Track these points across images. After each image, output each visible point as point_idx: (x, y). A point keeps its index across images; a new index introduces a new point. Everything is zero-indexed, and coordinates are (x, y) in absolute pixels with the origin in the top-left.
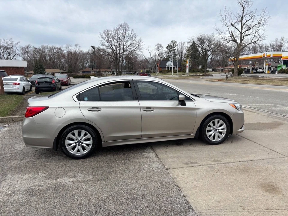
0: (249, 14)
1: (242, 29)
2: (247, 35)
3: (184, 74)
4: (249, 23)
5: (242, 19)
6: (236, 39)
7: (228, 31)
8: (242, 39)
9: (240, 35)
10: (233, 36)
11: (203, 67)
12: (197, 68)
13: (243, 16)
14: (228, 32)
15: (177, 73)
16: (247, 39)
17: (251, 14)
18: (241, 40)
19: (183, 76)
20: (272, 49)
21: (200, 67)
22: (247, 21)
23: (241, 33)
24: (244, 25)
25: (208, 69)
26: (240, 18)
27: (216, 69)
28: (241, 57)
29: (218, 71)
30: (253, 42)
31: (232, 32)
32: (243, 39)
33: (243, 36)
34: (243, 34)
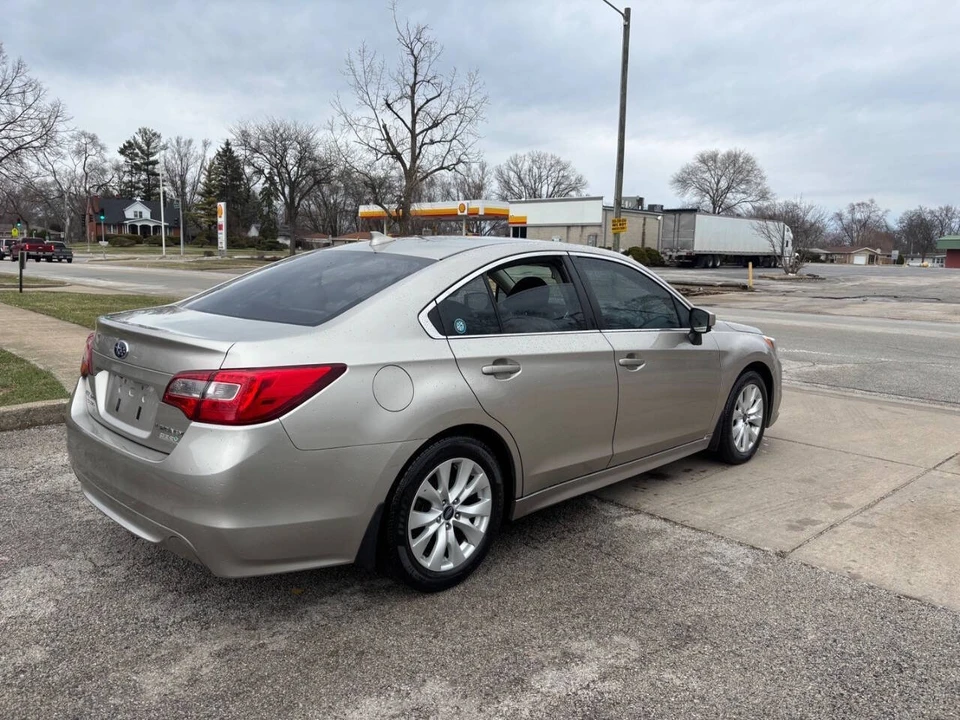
0: (432, 81)
1: (414, 122)
2: (432, 142)
3: (209, 254)
4: (434, 107)
5: (413, 92)
6: (399, 149)
7: (375, 122)
8: (418, 151)
9: (410, 140)
10: (389, 139)
11: (262, 232)
12: (243, 234)
13: (415, 84)
14: (374, 124)
15: (182, 248)
16: (430, 156)
17: (436, 81)
18: (415, 158)
19: (206, 258)
20: (460, 194)
21: (254, 232)
22: (428, 101)
23: (412, 131)
24: (419, 110)
25: (281, 240)
26: (408, 90)
27: (308, 240)
28: (416, 207)
29: (315, 246)
30: (446, 165)
31: (385, 126)
32: (419, 154)
33: (418, 145)
34: (420, 138)
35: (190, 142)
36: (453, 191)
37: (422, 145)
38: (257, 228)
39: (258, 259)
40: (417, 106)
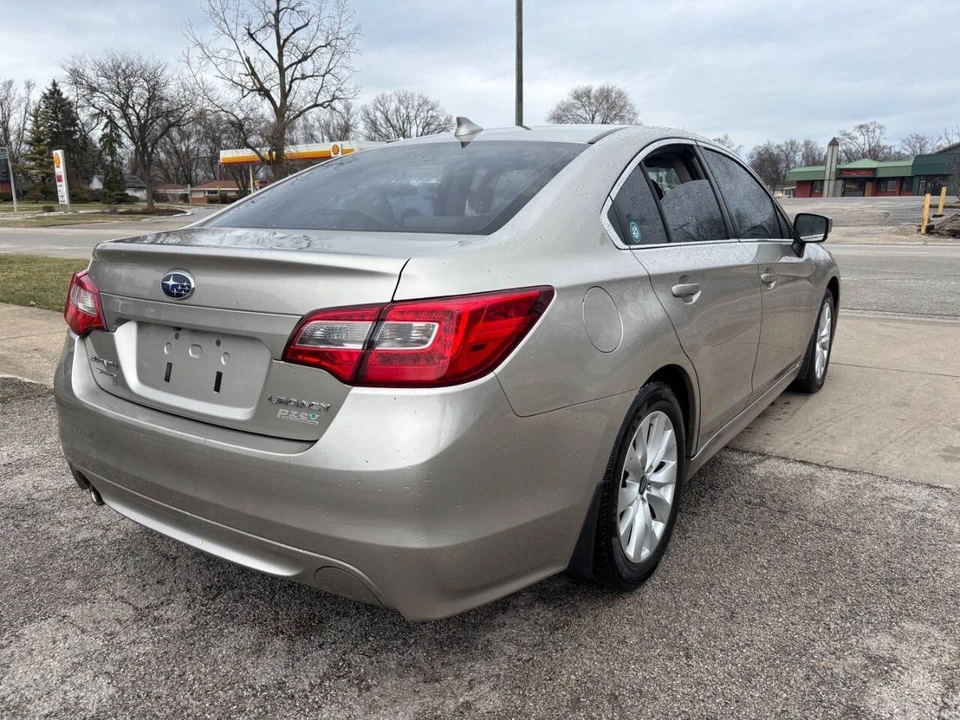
0: (297, 9)
1: (281, 54)
2: (304, 77)
3: (50, 210)
4: (301, 38)
5: (277, 21)
6: (267, 85)
7: (237, 54)
8: (287, 87)
9: (278, 74)
10: (254, 74)
11: (106, 184)
12: (85, 187)
13: (278, 11)
14: (236, 57)
15: (15, 204)
16: (302, 92)
17: (301, 8)
18: (285, 95)
19: (46, 214)
21: (96, 184)
22: (295, 31)
23: (280, 65)
24: (286, 40)
25: (130, 192)
26: (271, 18)
27: (161, 191)
29: (170, 198)
30: (320, 101)
31: (248, 60)
32: (290, 90)
33: (288, 79)
34: (289, 73)
35: (10, 83)
36: (317, 133)
37: (292, 81)
38: (100, 179)
39: (111, 213)
40: (284, 35)
